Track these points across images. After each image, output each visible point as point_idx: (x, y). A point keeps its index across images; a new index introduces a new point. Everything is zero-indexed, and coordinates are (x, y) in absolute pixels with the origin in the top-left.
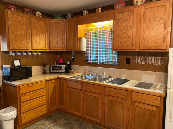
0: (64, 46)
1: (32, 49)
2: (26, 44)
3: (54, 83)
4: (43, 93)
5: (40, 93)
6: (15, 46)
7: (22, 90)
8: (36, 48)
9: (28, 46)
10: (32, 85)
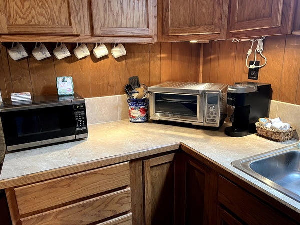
0: (221, 19)
1: (93, 35)
2: (64, 16)
3: (167, 167)
4: (123, 204)
5: (107, 206)
6: (20, 21)
7: (26, 201)
8: (107, 31)
9: (73, 21)
10: (69, 182)
